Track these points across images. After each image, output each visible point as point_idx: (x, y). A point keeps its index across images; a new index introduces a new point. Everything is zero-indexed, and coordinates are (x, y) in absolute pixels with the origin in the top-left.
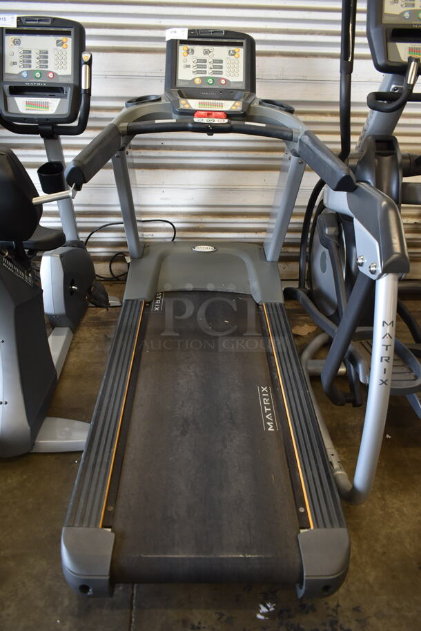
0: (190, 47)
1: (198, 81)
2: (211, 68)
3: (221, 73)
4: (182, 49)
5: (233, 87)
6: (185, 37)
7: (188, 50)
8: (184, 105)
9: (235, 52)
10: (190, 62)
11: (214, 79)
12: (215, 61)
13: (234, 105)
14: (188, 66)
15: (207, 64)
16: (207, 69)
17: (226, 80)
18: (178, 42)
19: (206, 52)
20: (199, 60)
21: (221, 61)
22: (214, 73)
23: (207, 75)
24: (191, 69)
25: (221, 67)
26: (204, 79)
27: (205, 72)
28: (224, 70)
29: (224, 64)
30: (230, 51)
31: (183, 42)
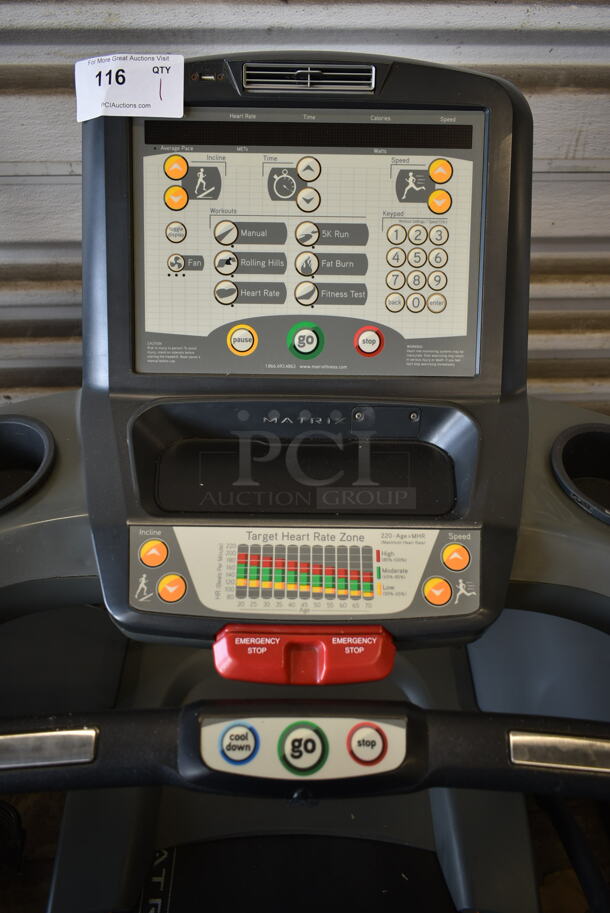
0: (199, 158)
1: (241, 341)
2: (306, 272)
3: (357, 295)
4: (159, 170)
5: (415, 365)
6: (172, 107)
7: (190, 175)
8: (156, 573)
9: (428, 183)
10: (201, 244)
11: (320, 326)
12: (326, 233)
13: (434, 566)
14: (193, 263)
15: (290, 248)
16: (290, 278)
17: (381, 332)
18: (139, 133)
19: (284, 186)
20: (246, 231)
21: (359, 233)
22: (323, 294)
23: (289, 308)
24: (208, 279)
25: (360, 265)
26: (270, 330)
27: (278, 293)
28: (374, 280)
29: (375, 250)
30: (402, 177)
31: (162, 133)
